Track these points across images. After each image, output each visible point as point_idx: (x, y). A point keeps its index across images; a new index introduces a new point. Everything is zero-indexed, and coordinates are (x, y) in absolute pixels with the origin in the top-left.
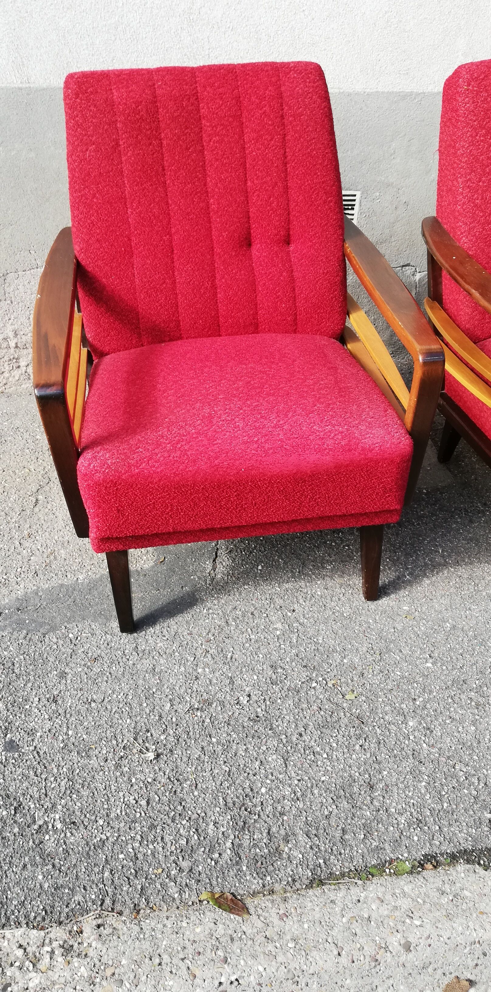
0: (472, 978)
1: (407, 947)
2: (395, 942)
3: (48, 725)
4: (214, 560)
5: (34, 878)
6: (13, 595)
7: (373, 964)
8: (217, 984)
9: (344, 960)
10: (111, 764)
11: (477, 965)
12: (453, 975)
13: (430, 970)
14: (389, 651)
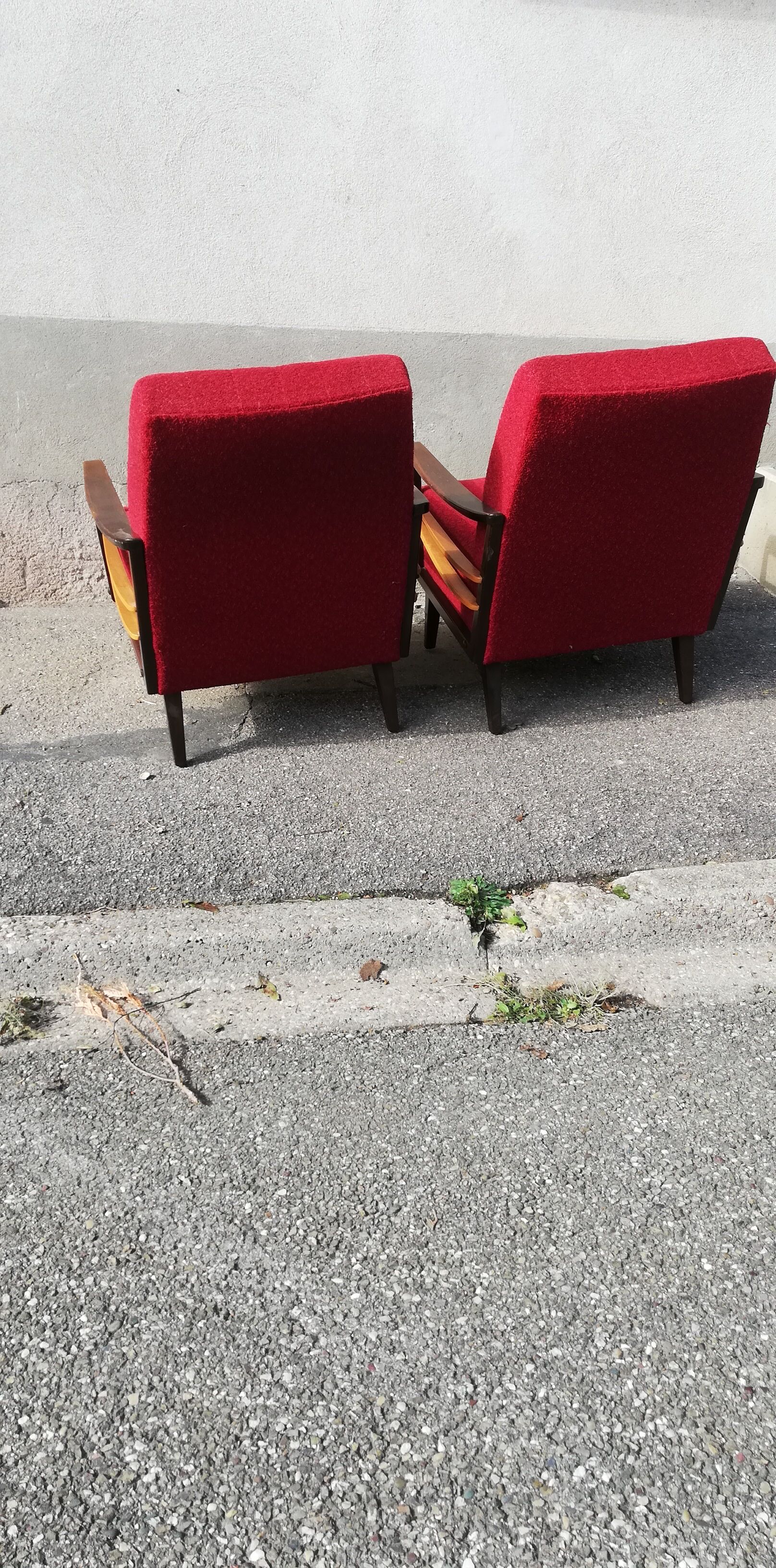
0: (385, 962)
1: (334, 931)
2: (325, 928)
3: (80, 811)
4: (242, 724)
5: (57, 887)
6: (59, 739)
7: (306, 940)
8: (186, 941)
9: (284, 935)
10: (127, 834)
11: (388, 952)
12: (370, 958)
13: (351, 951)
14: (377, 781)
